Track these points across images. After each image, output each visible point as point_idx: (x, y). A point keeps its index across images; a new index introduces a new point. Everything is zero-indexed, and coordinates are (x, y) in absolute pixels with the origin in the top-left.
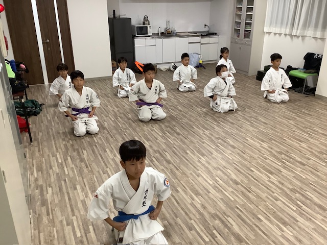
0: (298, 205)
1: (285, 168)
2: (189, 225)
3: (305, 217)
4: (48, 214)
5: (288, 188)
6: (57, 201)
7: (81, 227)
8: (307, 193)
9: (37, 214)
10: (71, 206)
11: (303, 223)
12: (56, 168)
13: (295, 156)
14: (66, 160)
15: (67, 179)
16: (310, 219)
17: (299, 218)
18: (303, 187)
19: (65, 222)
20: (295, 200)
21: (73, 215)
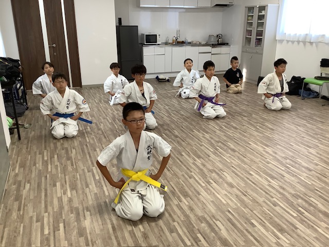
0: (299, 211)
1: (288, 173)
2: (171, 227)
3: (306, 225)
4: (19, 210)
5: (290, 193)
6: (32, 197)
7: (51, 224)
8: (312, 199)
9: (8, 209)
10: (46, 202)
11: (303, 231)
12: (39, 165)
13: (302, 162)
14: (52, 157)
15: (48, 176)
16: (313, 227)
17: (299, 225)
18: (307, 193)
19: (35, 219)
20: (297, 206)
21: (46, 212)
